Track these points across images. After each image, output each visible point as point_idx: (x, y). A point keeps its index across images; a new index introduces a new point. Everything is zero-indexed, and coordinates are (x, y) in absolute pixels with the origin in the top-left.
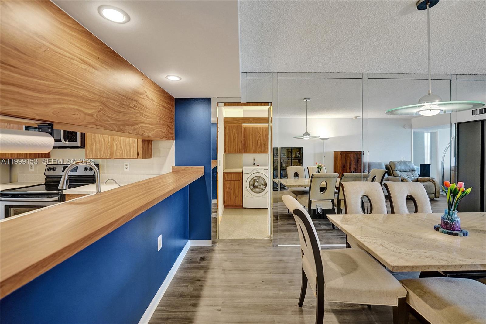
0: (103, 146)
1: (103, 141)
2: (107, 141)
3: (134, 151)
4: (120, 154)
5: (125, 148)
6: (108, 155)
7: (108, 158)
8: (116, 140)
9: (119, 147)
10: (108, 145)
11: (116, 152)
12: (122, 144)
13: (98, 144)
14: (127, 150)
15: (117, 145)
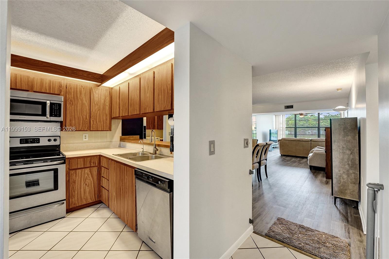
0: (82, 122)
1: (81, 118)
2: (85, 118)
3: (107, 126)
4: (96, 128)
5: (100, 124)
6: (85, 128)
7: (85, 130)
8: (93, 117)
9: (95, 123)
10: (85, 121)
11: (92, 126)
12: (97, 120)
13: (77, 120)
14: (101, 125)
15: (93, 121)
